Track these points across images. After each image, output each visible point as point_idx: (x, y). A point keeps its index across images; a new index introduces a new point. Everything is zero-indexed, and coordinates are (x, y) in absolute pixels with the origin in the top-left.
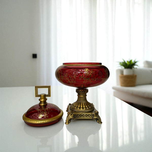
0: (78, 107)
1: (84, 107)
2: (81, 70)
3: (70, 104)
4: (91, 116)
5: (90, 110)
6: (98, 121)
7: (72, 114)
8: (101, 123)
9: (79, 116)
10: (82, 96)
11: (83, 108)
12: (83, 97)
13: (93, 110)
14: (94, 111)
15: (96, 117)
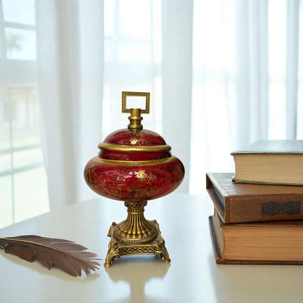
0: (127, 233)
1: (139, 233)
2: (133, 172)
3: (114, 224)
4: (151, 249)
5: (149, 239)
6: (163, 258)
7: (116, 248)
8: (169, 261)
9: (129, 251)
10: (135, 213)
11: (137, 235)
12: (138, 215)
13: (155, 238)
14: (157, 239)
15: (160, 252)
